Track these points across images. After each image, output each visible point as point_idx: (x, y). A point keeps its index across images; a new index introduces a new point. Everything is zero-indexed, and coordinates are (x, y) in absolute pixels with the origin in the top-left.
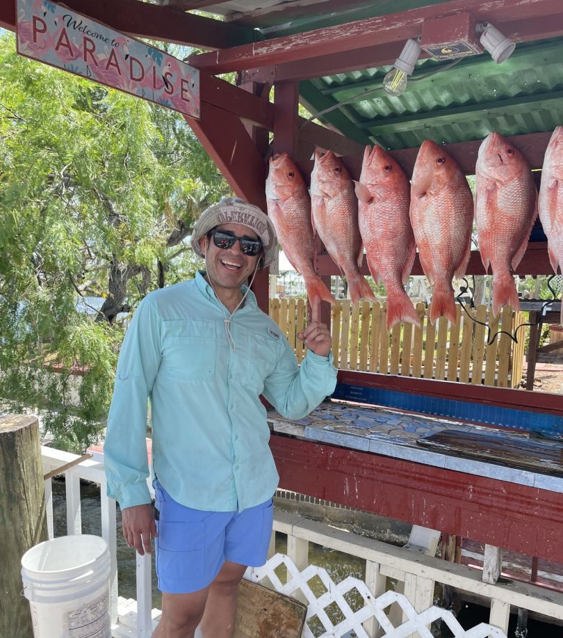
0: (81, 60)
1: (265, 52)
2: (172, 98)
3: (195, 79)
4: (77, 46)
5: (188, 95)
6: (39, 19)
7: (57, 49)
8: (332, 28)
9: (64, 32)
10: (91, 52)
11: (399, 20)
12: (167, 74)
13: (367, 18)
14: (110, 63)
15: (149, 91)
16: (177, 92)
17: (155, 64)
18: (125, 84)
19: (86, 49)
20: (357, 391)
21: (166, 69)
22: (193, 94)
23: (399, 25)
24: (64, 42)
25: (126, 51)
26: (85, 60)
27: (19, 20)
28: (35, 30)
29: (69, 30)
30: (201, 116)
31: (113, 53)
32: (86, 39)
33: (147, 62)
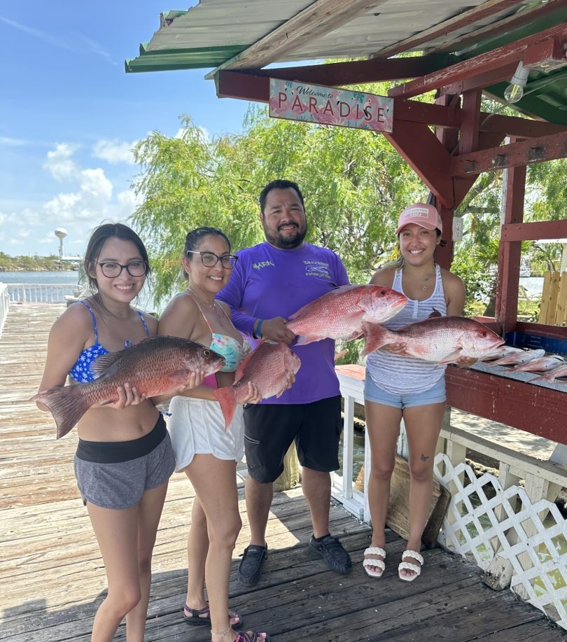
0: (307, 112)
1: (431, 81)
2: (370, 123)
3: (390, 106)
4: (305, 104)
5: (384, 118)
6: (283, 94)
7: (293, 109)
8: (471, 59)
9: (297, 97)
10: (314, 106)
11: (512, 49)
12: (367, 107)
13: (493, 49)
14: (326, 109)
15: (353, 122)
16: (375, 118)
17: (359, 103)
18: (337, 121)
19: (311, 105)
20: (536, 340)
21: (367, 104)
22: (387, 117)
23: (512, 52)
24: (297, 103)
25: (338, 99)
26: (310, 111)
27: (271, 97)
28: (280, 100)
29: (301, 96)
30: (393, 130)
31: (329, 102)
32: (311, 98)
33: (352, 103)
